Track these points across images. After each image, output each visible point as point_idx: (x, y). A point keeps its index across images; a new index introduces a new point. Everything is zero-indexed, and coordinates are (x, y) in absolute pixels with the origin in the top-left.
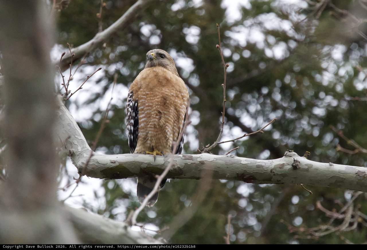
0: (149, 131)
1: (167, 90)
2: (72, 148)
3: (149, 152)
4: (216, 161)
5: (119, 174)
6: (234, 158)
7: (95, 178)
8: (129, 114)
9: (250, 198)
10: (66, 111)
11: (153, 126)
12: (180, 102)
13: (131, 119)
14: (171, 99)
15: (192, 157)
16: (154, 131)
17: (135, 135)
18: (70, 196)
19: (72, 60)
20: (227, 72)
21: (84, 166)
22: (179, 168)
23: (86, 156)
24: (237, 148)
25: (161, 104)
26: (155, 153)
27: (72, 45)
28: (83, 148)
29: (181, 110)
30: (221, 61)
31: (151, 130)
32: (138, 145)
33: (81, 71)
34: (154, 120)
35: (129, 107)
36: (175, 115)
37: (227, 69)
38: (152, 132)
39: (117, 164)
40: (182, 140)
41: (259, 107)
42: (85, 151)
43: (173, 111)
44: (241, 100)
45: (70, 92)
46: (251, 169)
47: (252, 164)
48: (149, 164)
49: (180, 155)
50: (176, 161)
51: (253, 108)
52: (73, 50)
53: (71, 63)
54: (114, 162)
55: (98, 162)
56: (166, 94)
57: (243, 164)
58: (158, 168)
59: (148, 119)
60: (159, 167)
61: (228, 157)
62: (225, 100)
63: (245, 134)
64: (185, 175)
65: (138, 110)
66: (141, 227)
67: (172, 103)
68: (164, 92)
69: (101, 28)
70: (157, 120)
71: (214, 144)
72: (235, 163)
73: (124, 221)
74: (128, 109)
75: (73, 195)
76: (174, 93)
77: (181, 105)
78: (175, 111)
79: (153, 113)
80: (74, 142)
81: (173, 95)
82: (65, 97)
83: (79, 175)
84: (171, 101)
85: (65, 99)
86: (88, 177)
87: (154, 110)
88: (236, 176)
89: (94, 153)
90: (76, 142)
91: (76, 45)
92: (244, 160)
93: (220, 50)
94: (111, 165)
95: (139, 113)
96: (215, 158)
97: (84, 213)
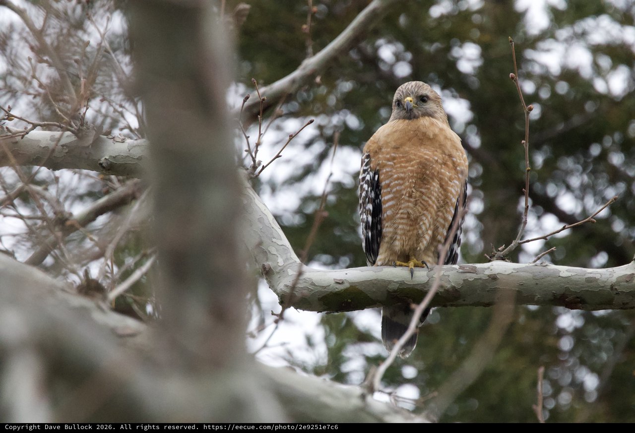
0: (400, 223)
1: (428, 152)
2: (267, 260)
3: (401, 263)
4: (517, 273)
5: (350, 303)
6: (548, 267)
7: (309, 312)
8: (364, 194)
9: (578, 334)
10: (254, 196)
11: (405, 216)
12: (451, 174)
13: (368, 203)
14: (433, 168)
15: (476, 268)
16: (406, 224)
17: (375, 231)
18: (265, 346)
19: (261, 109)
20: (530, 121)
21: (287, 291)
22: (453, 287)
23: (292, 273)
24: (552, 250)
25: (418, 176)
26: (411, 264)
27: (261, 81)
28: (287, 259)
29: (450, 188)
30: (520, 101)
31: (402, 224)
32: (381, 251)
33: (279, 128)
34: (407, 206)
35: (364, 182)
36: (440, 197)
37: (530, 115)
38: (405, 227)
39: (347, 285)
40: (456, 239)
41: (586, 178)
42: (291, 265)
43: (436, 190)
44: (557, 168)
45: (259, 164)
46: (576, 285)
47: (577, 277)
48: (402, 283)
49: (454, 266)
50: (449, 276)
51: (575, 181)
52: (262, 90)
53: (261, 113)
54: (340, 282)
55: (313, 284)
56: (426, 159)
57: (562, 277)
58: (417, 290)
59: (397, 204)
60: (419, 288)
61: (536, 265)
62: (528, 169)
63: (565, 226)
64: (464, 301)
65: (380, 188)
66: (390, 394)
67: (436, 174)
68: (423, 155)
69: (310, 50)
70: (411, 205)
71: (513, 244)
72: (549, 277)
73: (361, 385)
74: (362, 186)
75: (270, 343)
76: (438, 156)
77: (451, 179)
78: (441, 190)
79: (404, 192)
80: (270, 250)
81: (437, 161)
82: (252, 173)
83: (281, 306)
84: (433, 171)
85: (252, 176)
86: (296, 309)
87: (406, 187)
88: (553, 298)
89: (305, 268)
90: (273, 250)
91: (268, 82)
92: (565, 271)
93: (517, 83)
94: (337, 288)
95: (382, 192)
96: (514, 269)
97: (290, 374)
